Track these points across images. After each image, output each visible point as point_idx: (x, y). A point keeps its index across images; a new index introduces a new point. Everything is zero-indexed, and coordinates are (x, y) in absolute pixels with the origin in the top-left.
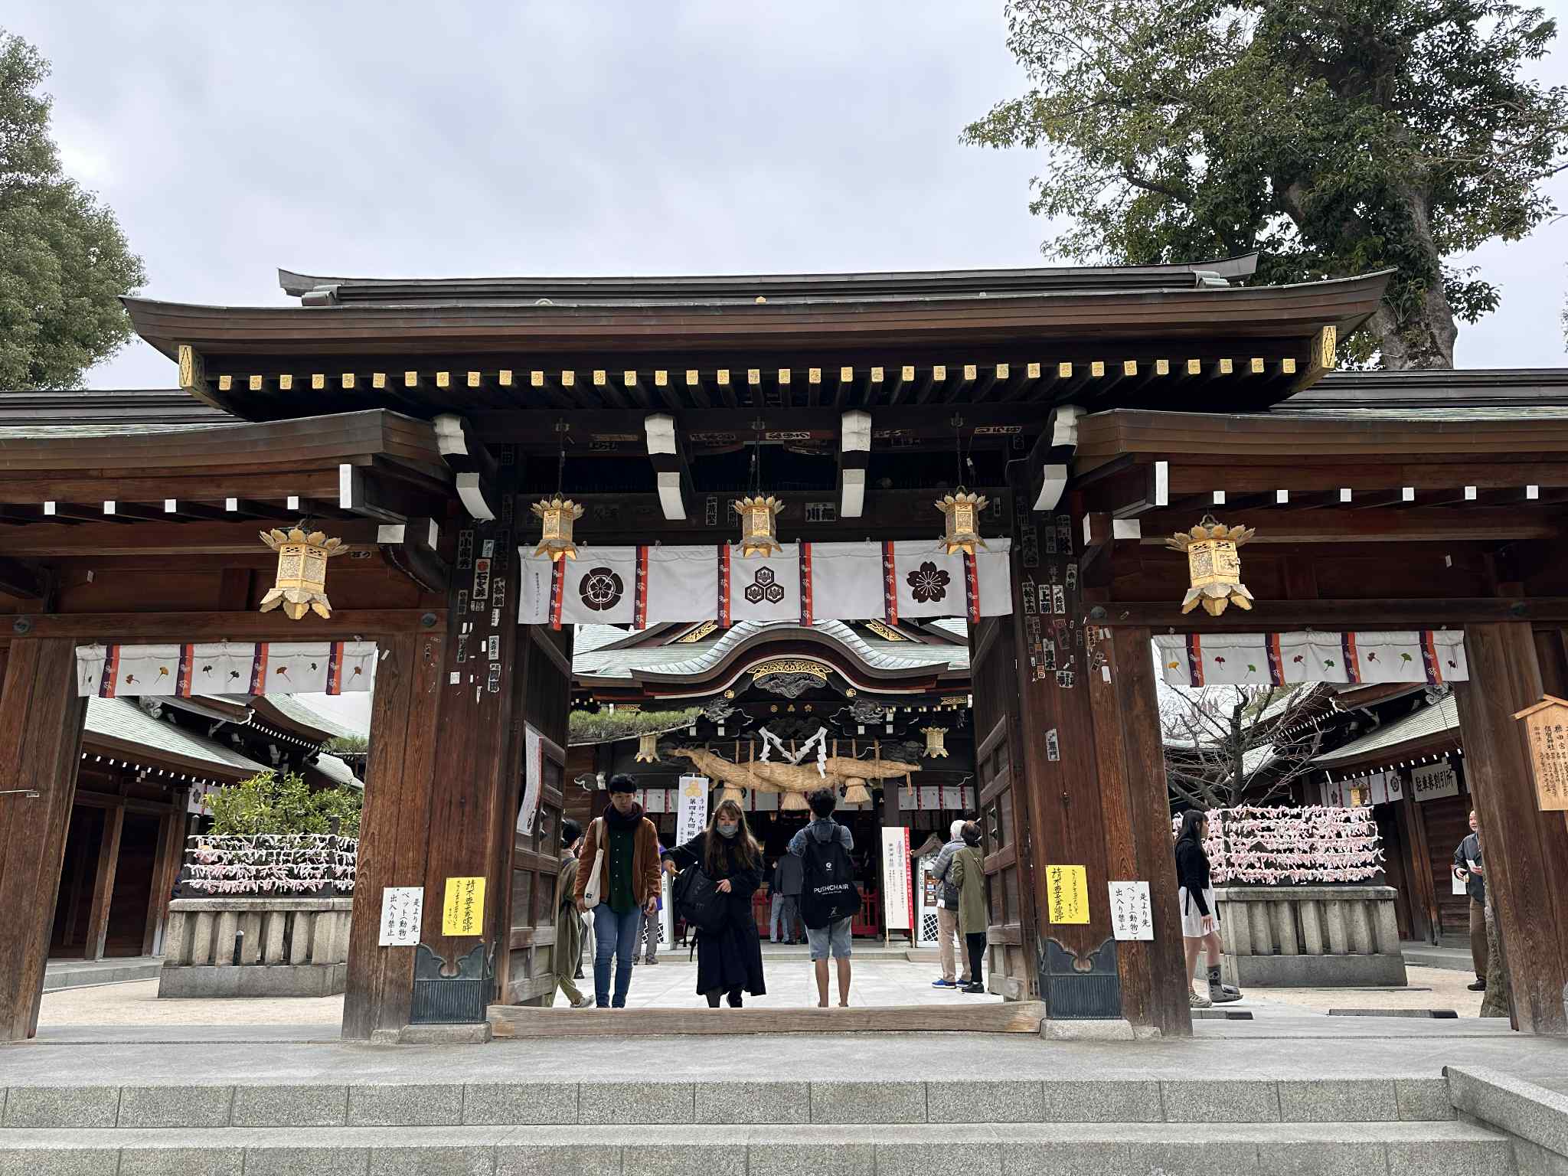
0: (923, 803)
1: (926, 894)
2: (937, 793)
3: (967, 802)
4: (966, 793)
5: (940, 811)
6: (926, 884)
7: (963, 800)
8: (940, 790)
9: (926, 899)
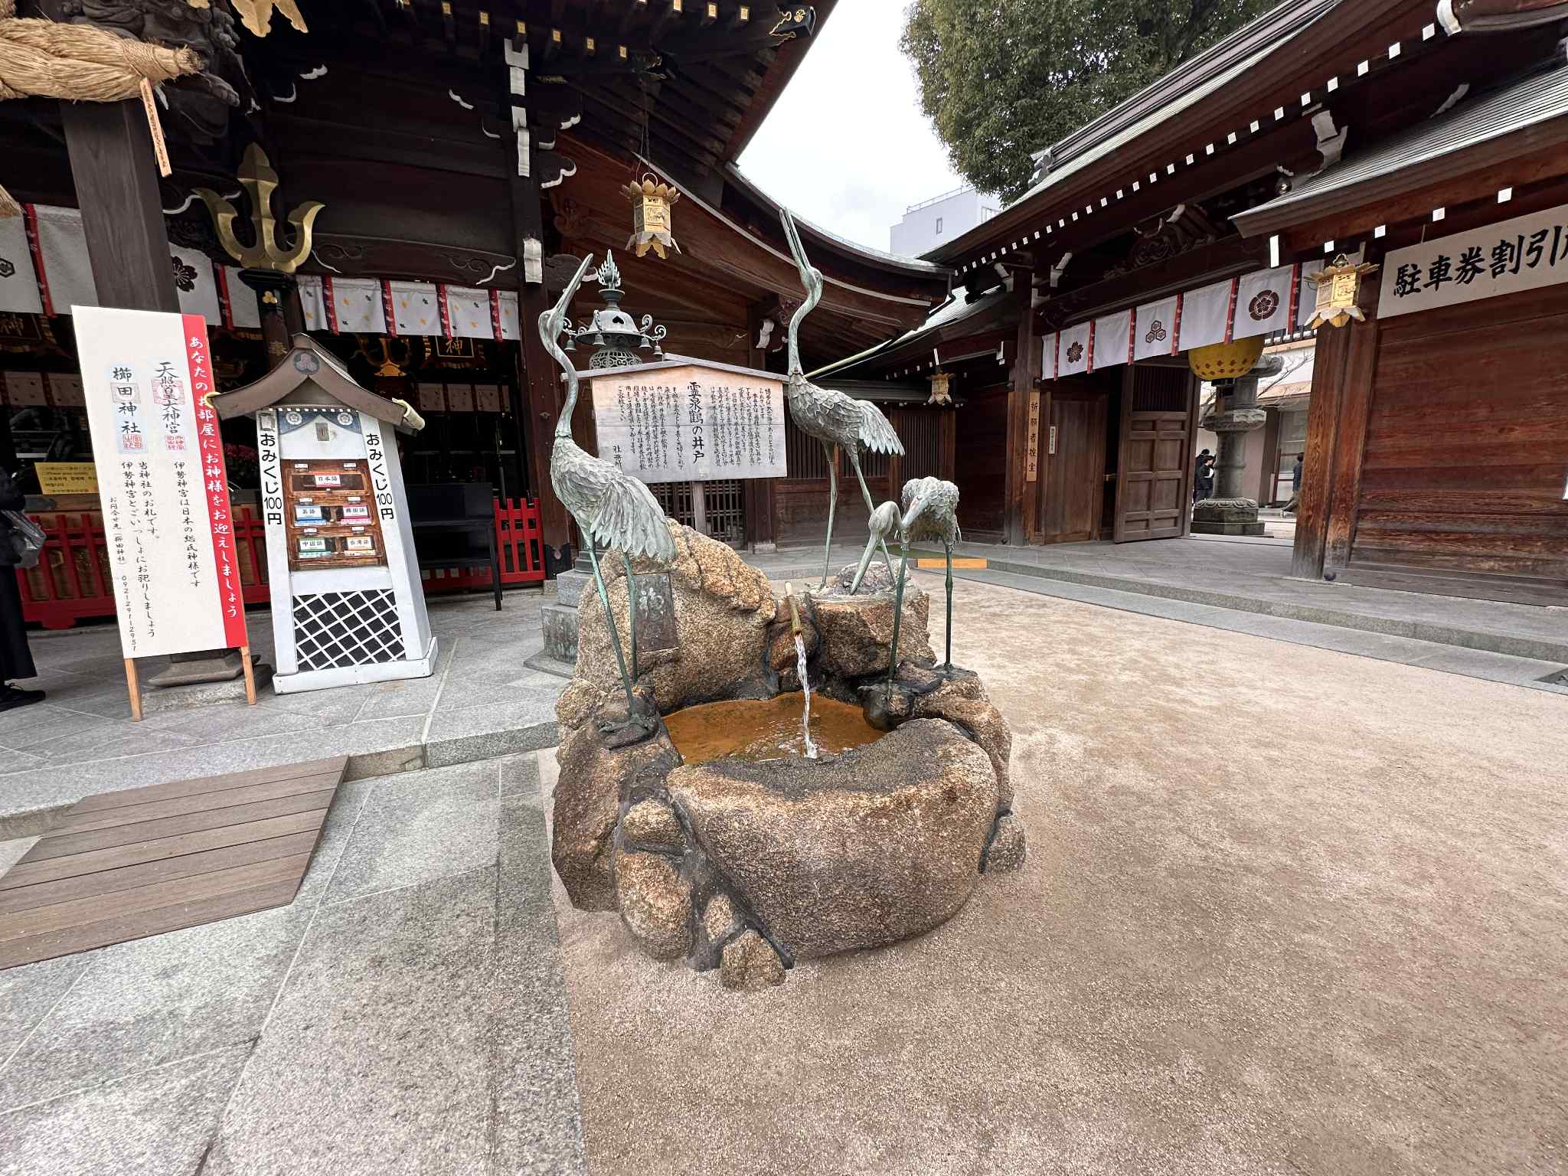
0: (398, 319)
1: (294, 538)
2: (432, 298)
3: (503, 325)
4: (502, 305)
5: (443, 339)
6: (290, 504)
7: (494, 319)
8: (440, 292)
9: (293, 550)
